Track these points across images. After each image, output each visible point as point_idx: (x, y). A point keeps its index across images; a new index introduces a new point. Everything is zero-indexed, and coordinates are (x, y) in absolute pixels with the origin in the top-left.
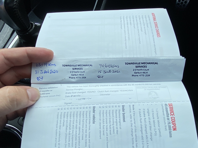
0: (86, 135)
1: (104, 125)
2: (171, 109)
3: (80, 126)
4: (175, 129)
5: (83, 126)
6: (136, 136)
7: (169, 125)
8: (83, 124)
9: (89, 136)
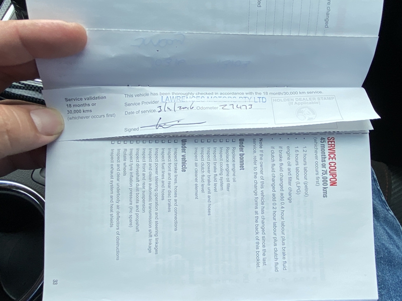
0: (170, 192)
1: (203, 174)
2: (332, 148)
3: (156, 175)
4: (333, 184)
5: (163, 175)
6: (262, 193)
7: (324, 176)
8: (163, 172)
9: (176, 194)
